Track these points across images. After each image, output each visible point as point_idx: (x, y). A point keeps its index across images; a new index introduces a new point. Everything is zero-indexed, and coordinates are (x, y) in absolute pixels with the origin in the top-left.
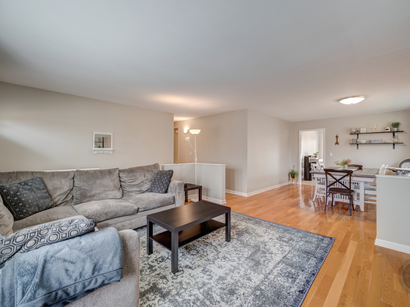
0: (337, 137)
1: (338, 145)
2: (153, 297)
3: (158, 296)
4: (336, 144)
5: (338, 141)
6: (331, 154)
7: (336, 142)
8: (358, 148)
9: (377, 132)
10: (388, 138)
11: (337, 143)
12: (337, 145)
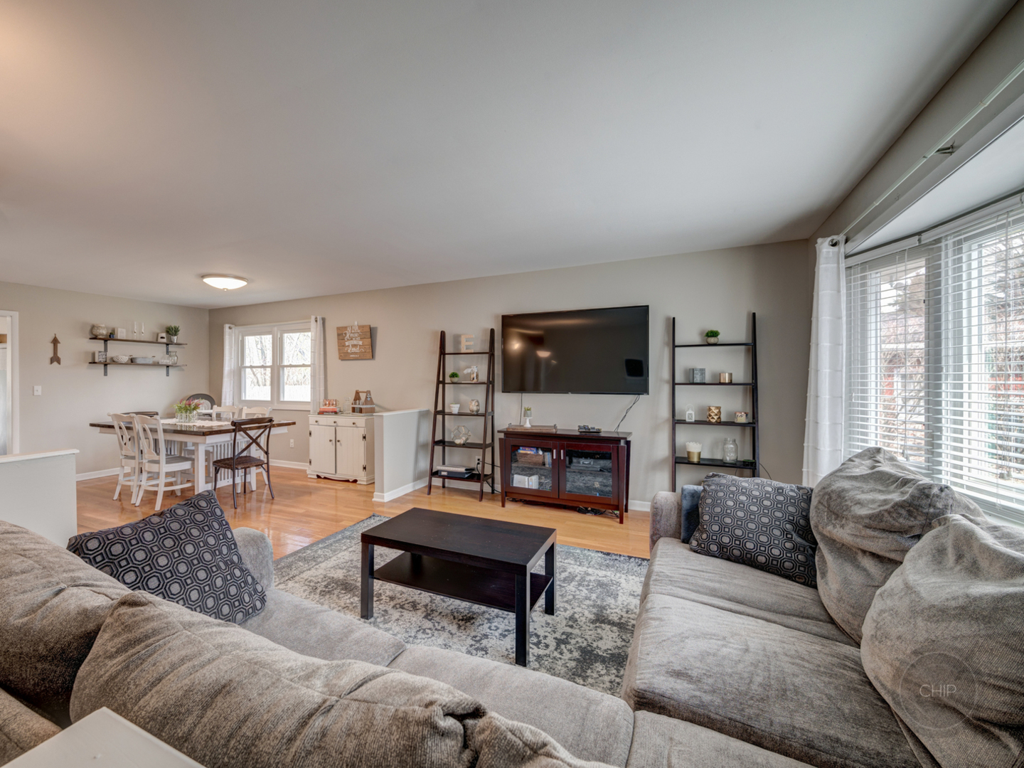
0: (55, 342)
1: (59, 363)
2: (615, 615)
3: (608, 612)
4: (52, 362)
5: (59, 355)
6: (38, 390)
7: (51, 355)
8: (106, 374)
9: (142, 339)
10: (158, 353)
11: (55, 359)
12: (55, 364)
